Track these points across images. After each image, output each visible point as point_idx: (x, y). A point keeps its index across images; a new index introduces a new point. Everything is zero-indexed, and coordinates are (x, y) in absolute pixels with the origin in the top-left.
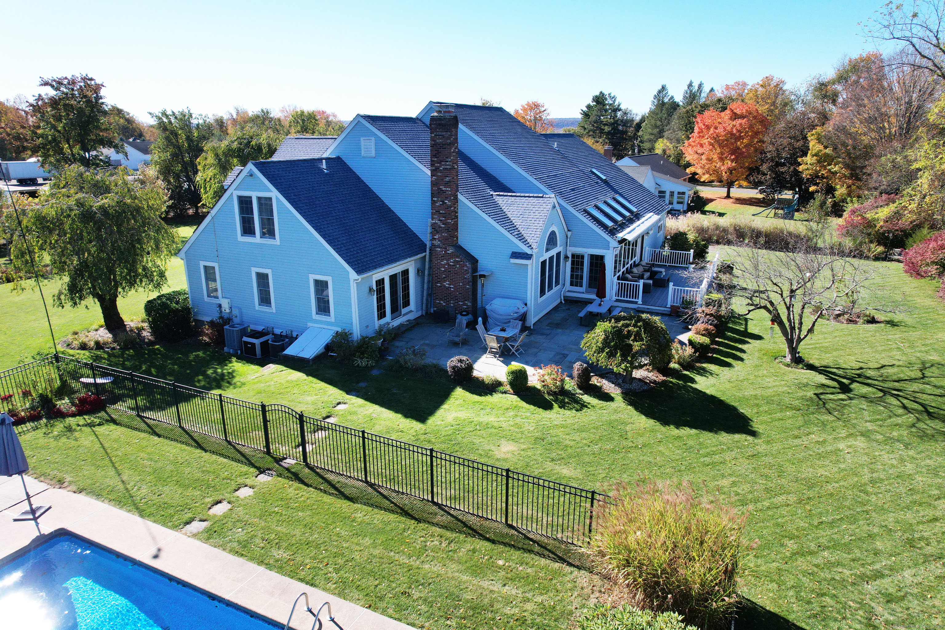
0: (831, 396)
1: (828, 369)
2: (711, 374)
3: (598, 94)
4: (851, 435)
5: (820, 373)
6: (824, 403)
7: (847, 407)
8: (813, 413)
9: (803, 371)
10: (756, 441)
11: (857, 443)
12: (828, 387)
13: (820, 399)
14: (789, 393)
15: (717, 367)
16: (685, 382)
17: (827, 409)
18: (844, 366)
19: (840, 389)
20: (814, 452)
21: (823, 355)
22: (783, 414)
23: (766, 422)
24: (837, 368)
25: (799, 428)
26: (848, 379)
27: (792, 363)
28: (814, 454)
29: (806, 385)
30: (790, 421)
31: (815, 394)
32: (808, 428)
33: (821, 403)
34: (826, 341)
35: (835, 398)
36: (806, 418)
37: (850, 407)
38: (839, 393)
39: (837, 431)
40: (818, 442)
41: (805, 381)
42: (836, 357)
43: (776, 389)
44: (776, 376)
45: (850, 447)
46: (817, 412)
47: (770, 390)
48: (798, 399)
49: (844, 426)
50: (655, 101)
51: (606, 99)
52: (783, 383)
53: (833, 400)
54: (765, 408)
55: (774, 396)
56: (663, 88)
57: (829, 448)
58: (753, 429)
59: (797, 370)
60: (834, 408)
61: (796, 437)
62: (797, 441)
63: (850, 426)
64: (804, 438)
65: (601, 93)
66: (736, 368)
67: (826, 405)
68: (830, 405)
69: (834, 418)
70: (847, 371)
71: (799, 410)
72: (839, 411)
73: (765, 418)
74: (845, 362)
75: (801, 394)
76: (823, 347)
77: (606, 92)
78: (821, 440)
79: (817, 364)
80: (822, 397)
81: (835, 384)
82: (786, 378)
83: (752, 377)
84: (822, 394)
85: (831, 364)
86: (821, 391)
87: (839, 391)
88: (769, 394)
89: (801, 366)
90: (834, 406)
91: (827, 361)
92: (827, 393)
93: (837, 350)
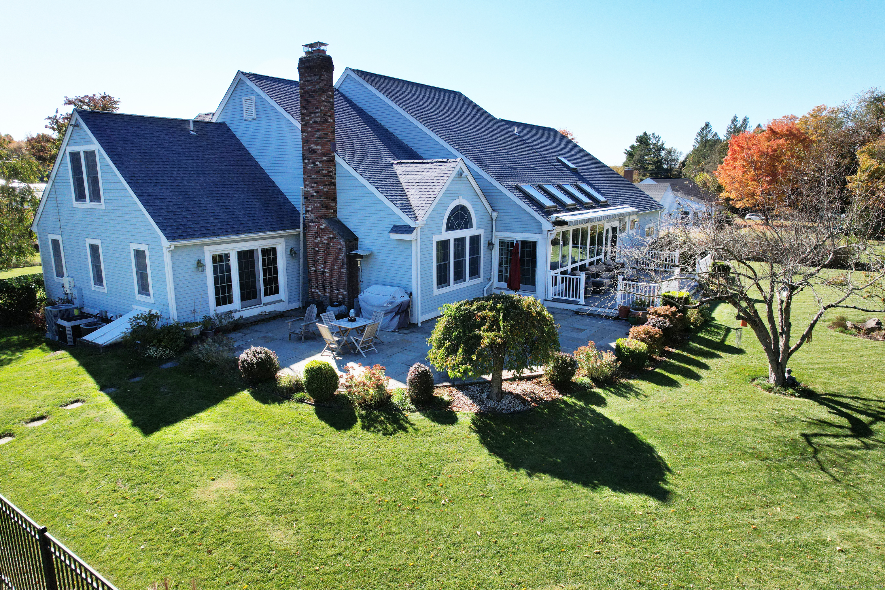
0: (833, 441)
1: (836, 398)
2: (637, 394)
3: (641, 134)
4: (854, 514)
5: (821, 403)
6: (816, 451)
7: (858, 462)
8: (791, 467)
9: (793, 399)
10: (662, 509)
11: (866, 532)
12: (830, 425)
13: (810, 444)
14: (756, 429)
15: (652, 385)
16: (587, 404)
17: (818, 462)
18: (866, 395)
19: (851, 429)
20: (769, 541)
21: (834, 378)
22: (733, 464)
23: (695, 476)
24: (853, 398)
25: (755, 492)
26: (868, 415)
27: (776, 386)
28: (768, 546)
29: (792, 420)
30: (741, 478)
31: (803, 435)
32: (772, 493)
33: (810, 450)
34: (845, 360)
35: (839, 444)
36: (774, 474)
37: (864, 461)
38: (847, 436)
39: (829, 503)
40: (783, 522)
41: (792, 413)
42: (856, 382)
43: (737, 422)
44: (745, 403)
45: (849, 538)
46: (798, 464)
47: (726, 424)
48: (769, 441)
49: (845, 495)
50: (698, 138)
51: (650, 139)
52: (752, 414)
53: (835, 447)
54: (705, 452)
55: (728, 433)
56: (707, 125)
57: (805, 537)
58: (667, 487)
59: (782, 396)
60: (831, 461)
61: (743, 508)
62: (743, 517)
63: (857, 497)
64: (758, 512)
65: (645, 133)
66: (683, 389)
67: (819, 455)
68: (825, 455)
69: (828, 479)
70: (870, 403)
71: (764, 459)
72: (841, 466)
73: (697, 469)
74: (869, 390)
75: (777, 432)
76: (836, 368)
77: (650, 133)
78: (792, 517)
79: (819, 389)
80: (815, 440)
81: (844, 421)
82: (759, 408)
83: (702, 403)
84: (816, 435)
85: (844, 392)
86: (816, 431)
87: (849, 432)
88: (721, 429)
89: (791, 391)
90: (833, 457)
91: (838, 387)
92: (826, 435)
93: (859, 372)
